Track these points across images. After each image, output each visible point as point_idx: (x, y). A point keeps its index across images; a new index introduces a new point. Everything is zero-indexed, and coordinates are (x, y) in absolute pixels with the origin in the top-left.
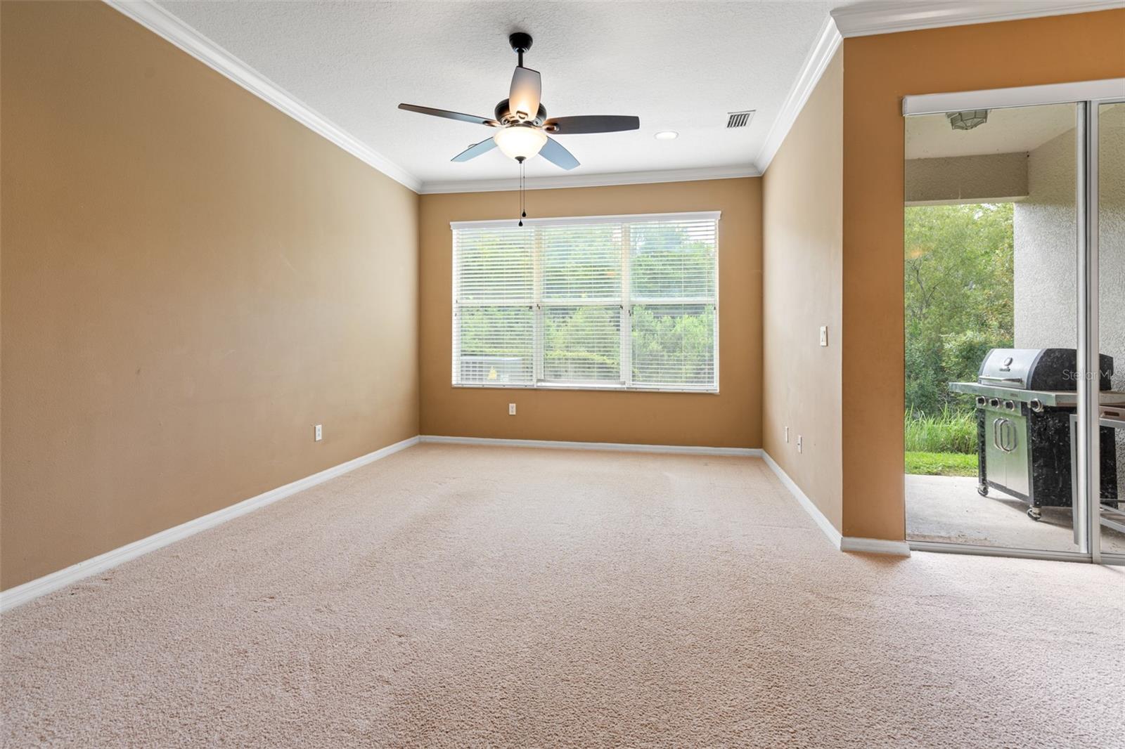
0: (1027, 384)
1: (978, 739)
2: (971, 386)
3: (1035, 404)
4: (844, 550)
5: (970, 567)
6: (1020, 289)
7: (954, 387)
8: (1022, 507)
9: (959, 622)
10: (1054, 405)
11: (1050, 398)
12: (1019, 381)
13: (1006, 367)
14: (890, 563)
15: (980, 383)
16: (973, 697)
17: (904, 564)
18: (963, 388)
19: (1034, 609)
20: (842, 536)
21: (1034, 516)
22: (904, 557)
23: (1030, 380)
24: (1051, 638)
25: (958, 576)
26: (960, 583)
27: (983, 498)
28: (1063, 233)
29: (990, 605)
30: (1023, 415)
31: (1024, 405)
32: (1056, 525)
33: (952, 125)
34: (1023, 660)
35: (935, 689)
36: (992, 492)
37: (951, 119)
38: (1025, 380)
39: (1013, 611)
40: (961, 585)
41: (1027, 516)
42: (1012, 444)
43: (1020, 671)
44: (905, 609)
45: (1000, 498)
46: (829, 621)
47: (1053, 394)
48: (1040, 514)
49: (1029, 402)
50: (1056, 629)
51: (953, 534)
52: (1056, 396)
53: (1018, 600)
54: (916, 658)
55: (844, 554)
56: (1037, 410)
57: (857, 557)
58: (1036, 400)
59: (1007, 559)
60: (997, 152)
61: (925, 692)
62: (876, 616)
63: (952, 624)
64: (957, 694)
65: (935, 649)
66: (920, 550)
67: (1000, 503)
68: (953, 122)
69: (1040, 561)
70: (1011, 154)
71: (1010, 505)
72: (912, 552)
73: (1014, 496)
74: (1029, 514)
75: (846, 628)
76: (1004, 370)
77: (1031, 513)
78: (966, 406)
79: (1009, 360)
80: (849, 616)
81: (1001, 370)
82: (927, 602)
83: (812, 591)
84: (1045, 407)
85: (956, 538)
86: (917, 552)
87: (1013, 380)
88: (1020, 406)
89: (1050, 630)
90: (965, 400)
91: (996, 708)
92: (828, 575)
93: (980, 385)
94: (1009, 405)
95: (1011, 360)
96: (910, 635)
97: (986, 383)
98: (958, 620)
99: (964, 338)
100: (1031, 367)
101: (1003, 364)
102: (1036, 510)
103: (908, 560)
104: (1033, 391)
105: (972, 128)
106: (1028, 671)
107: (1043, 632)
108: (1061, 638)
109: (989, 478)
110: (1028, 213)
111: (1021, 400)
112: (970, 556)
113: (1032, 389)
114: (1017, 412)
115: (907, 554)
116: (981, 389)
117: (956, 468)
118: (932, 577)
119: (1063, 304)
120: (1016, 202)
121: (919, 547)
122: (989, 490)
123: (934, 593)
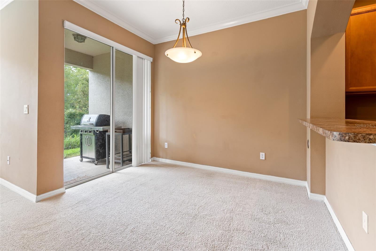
0: (95, 125)
1: (102, 246)
2: (78, 127)
3: (97, 131)
4: (37, 202)
5: (85, 187)
6: (90, 97)
7: (72, 127)
8: (93, 162)
9: (87, 208)
10: (102, 131)
11: (101, 129)
12: (93, 124)
13: (89, 120)
14: (58, 198)
15: (81, 125)
16: (97, 232)
17: (64, 196)
18: (76, 127)
19: (105, 192)
20: (36, 196)
21: (96, 164)
22: (63, 193)
23: (96, 124)
24: (111, 199)
25: (82, 192)
26: (84, 194)
27: (81, 162)
28: (101, 82)
29: (94, 197)
30: (94, 134)
31: (94, 131)
32: (101, 165)
33: (74, 39)
34: (107, 210)
35: (86, 238)
36: (84, 160)
37: (74, 37)
38: (94, 124)
39: (100, 196)
40: (84, 195)
41: (94, 164)
42: (90, 143)
43: (107, 214)
44: (68, 213)
45: (86, 161)
46: (37, 238)
47: (102, 127)
48: (97, 163)
49: (96, 130)
50: (111, 196)
51: (76, 178)
52: (103, 128)
53: (100, 192)
54: (77, 231)
55: (38, 203)
56: (98, 132)
57: (44, 202)
58: (97, 129)
59: (94, 180)
60: (85, 53)
61: (83, 242)
62: (58, 223)
63: (85, 210)
64: (93, 235)
65: (82, 223)
66: (68, 188)
67: (86, 163)
68: (75, 38)
69: (102, 177)
70: (89, 55)
71: (89, 163)
72: (66, 190)
73: (90, 159)
74: (95, 164)
75: (46, 237)
76: (88, 121)
77: (95, 163)
78: (69, 133)
79: (89, 118)
80: (46, 230)
81: (87, 121)
82: (75, 206)
83: (25, 229)
84: (100, 131)
85: (77, 178)
86: (67, 189)
87: (91, 124)
88: (93, 132)
89: (110, 197)
90: (69, 131)
91: (104, 231)
92: (32, 217)
93: (81, 126)
94: (90, 132)
95: (90, 118)
96: (73, 223)
97: (83, 126)
98: (86, 208)
99: (69, 111)
100: (96, 120)
101: (88, 119)
102: (96, 162)
103: (65, 194)
104: (97, 127)
105: (80, 42)
106: (109, 213)
107: (109, 198)
108: (113, 198)
109: (83, 155)
110: (93, 74)
111: (93, 130)
112: (84, 183)
113: (96, 126)
114: (92, 134)
115: (64, 192)
116: (82, 128)
117: (71, 155)
118: (75, 196)
119: (102, 102)
120: (90, 70)
121: (68, 187)
122: (83, 159)
123: (77, 202)
